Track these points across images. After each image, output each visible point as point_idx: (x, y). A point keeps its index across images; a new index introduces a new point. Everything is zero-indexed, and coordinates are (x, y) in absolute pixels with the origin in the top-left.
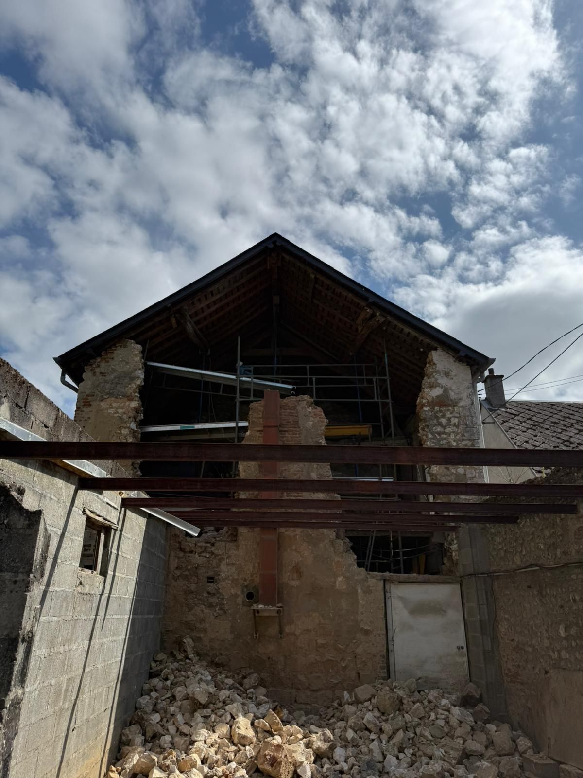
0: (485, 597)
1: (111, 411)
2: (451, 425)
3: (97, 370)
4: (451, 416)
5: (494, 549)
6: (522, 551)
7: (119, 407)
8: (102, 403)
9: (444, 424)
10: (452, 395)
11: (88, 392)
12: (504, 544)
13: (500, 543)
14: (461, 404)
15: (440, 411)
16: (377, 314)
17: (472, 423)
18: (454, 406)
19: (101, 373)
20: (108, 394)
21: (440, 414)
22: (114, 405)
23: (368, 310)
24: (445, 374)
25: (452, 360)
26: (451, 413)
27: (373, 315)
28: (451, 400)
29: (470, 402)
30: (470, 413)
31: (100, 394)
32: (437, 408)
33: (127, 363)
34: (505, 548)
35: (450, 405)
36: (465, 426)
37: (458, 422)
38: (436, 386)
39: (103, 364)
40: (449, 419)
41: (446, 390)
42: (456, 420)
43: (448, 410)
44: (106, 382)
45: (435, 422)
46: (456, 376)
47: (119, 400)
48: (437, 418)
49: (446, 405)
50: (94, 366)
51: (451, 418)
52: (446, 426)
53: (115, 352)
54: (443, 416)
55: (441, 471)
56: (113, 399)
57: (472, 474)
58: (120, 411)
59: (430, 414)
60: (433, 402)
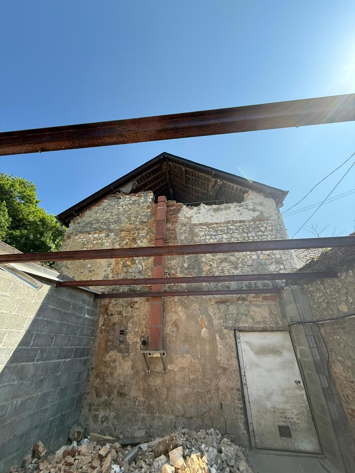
0: (314, 341)
1: (80, 240)
2: (267, 230)
3: (76, 222)
4: (267, 225)
5: (314, 303)
6: (347, 299)
7: (84, 238)
8: (76, 237)
9: (263, 231)
10: (266, 215)
11: (70, 232)
12: (324, 297)
13: (320, 297)
14: (272, 219)
15: (260, 224)
16: (218, 181)
17: (281, 228)
18: (268, 220)
19: (78, 223)
20: (79, 232)
21: (260, 225)
22: (82, 237)
23: (213, 179)
24: (260, 204)
25: (263, 197)
26: (267, 224)
27: (216, 182)
28: (266, 217)
29: (277, 217)
30: (278, 223)
31: (76, 233)
32: (258, 222)
33: (91, 217)
34: (326, 301)
35: (265, 220)
36: (276, 231)
37: (272, 229)
38: (256, 211)
39: (79, 219)
40: (266, 228)
41: (261, 212)
42: (270, 228)
43: (265, 223)
44: (79, 227)
45: (258, 230)
46: (266, 204)
47: (84, 234)
48: (258, 227)
49: (262, 221)
50: (75, 220)
51: (267, 227)
52: (264, 231)
53: (86, 213)
54: (262, 226)
55: (265, 257)
56: (81, 234)
57: (286, 257)
58: (84, 240)
59: (254, 226)
60: (254, 219)
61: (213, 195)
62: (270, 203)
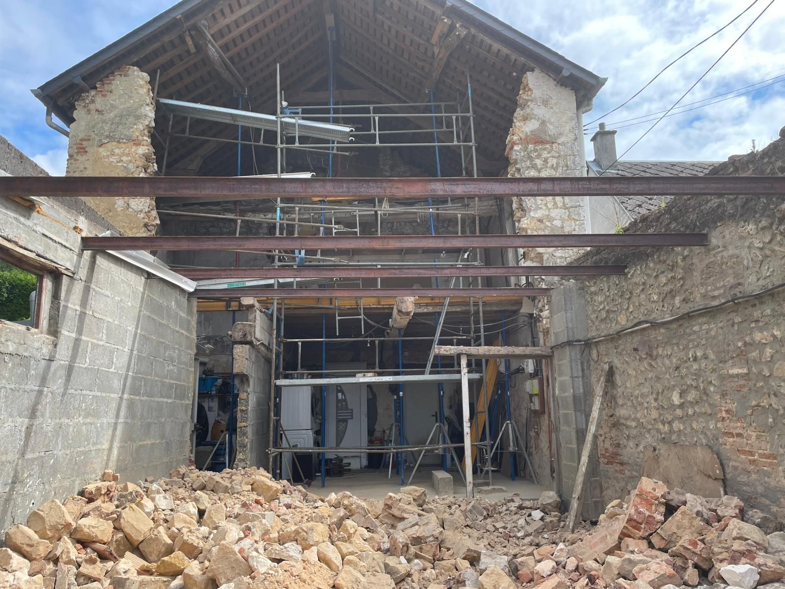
1: (113, 159)
2: (547, 167)
3: (92, 107)
4: (548, 155)
5: (594, 311)
7: (123, 154)
8: (101, 150)
9: (539, 167)
10: (551, 130)
11: (81, 136)
12: (605, 303)
13: (601, 303)
14: (560, 141)
15: (535, 151)
16: (458, 25)
17: (574, 164)
18: (553, 143)
19: (97, 110)
20: (107, 137)
21: (536, 154)
22: (117, 151)
23: (446, 20)
24: (543, 101)
25: (552, 83)
26: (549, 153)
27: (452, 28)
28: (550, 136)
29: (573, 137)
30: (572, 151)
31: (97, 138)
32: (531, 147)
33: (130, 97)
34: (607, 308)
35: (547, 142)
36: (565, 168)
37: (557, 164)
38: (531, 119)
39: (99, 100)
40: (546, 161)
41: (543, 123)
42: (555, 161)
43: (545, 149)
44: (104, 121)
45: (528, 163)
46: (556, 104)
47: (122, 145)
48: (530, 158)
49: (542, 143)
50: (87, 101)
51: (548, 158)
52: (541, 168)
53: (113, 82)
54: (539, 156)
55: (533, 224)
56: (114, 143)
57: (571, 226)
58: (125, 159)
59: (522, 154)
60: (526, 139)
61: (441, 56)
62: (566, 99)
